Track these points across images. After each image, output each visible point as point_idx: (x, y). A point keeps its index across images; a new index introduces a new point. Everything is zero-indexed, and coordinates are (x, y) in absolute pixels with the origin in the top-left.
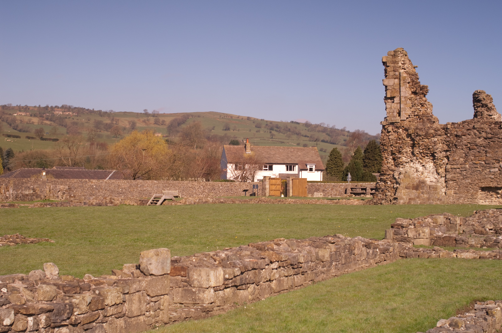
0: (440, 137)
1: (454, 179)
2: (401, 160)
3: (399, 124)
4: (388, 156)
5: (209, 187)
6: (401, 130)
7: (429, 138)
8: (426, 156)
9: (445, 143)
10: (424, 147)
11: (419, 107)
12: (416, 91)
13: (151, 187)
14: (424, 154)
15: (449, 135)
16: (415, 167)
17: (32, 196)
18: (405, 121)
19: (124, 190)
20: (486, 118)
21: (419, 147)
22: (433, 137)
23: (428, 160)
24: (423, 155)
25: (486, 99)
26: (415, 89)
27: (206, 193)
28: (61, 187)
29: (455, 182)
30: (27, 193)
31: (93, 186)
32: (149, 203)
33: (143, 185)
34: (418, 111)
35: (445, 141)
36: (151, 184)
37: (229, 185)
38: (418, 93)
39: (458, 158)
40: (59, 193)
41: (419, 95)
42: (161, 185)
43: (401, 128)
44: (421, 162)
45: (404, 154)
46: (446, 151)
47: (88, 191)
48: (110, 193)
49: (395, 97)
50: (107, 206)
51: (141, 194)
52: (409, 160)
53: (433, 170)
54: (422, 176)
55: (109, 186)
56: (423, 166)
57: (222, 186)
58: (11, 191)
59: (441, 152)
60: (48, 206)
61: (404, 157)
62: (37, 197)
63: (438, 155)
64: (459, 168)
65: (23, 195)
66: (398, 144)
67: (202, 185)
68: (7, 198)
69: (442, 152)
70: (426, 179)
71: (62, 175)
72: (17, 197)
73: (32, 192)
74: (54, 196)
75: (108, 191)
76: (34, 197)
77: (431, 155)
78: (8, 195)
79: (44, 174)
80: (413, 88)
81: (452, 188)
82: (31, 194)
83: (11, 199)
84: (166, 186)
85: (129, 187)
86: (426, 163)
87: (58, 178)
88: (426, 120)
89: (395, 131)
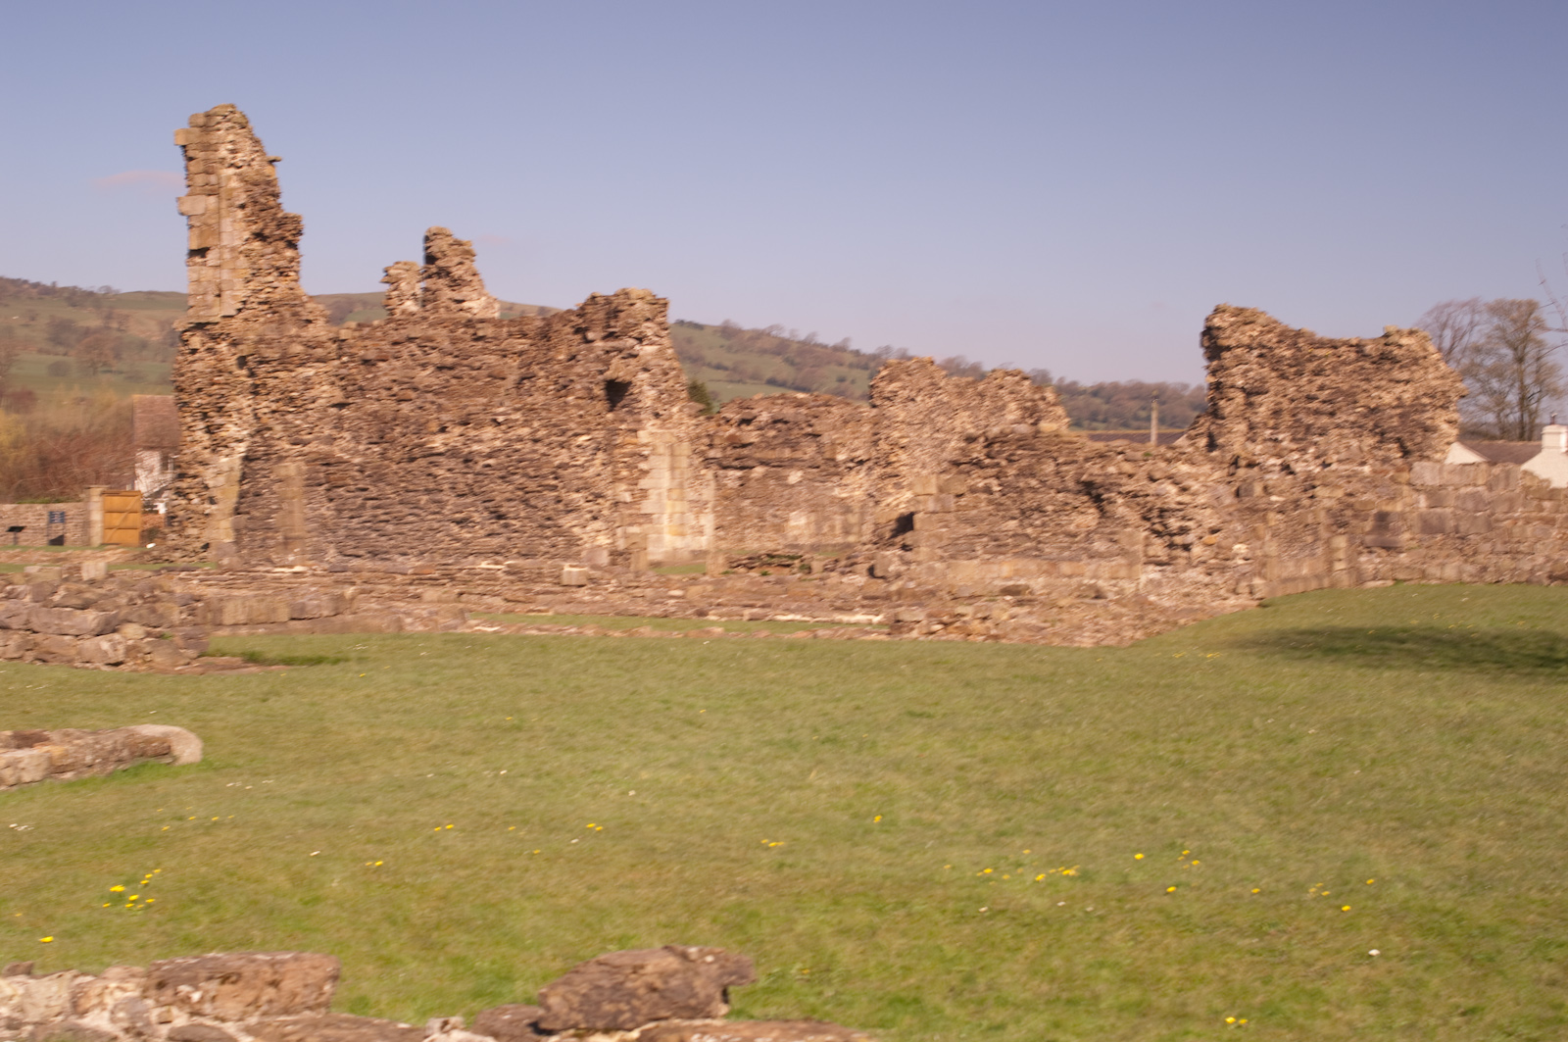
0: (322, 365)
2: (223, 434)
3: (217, 327)
4: (194, 421)
6: (223, 347)
7: (291, 367)
9: (338, 382)
10: (278, 396)
11: (270, 278)
12: (263, 229)
15: (344, 358)
18: (233, 320)
20: (447, 308)
21: (267, 394)
22: (301, 365)
25: (448, 252)
26: (260, 225)
34: (268, 289)
35: (336, 376)
38: (268, 237)
41: (271, 243)
43: (224, 340)
45: (230, 416)
49: (208, 249)
52: (245, 432)
66: (215, 387)
80: (255, 223)
88: (287, 315)
89: (209, 350)
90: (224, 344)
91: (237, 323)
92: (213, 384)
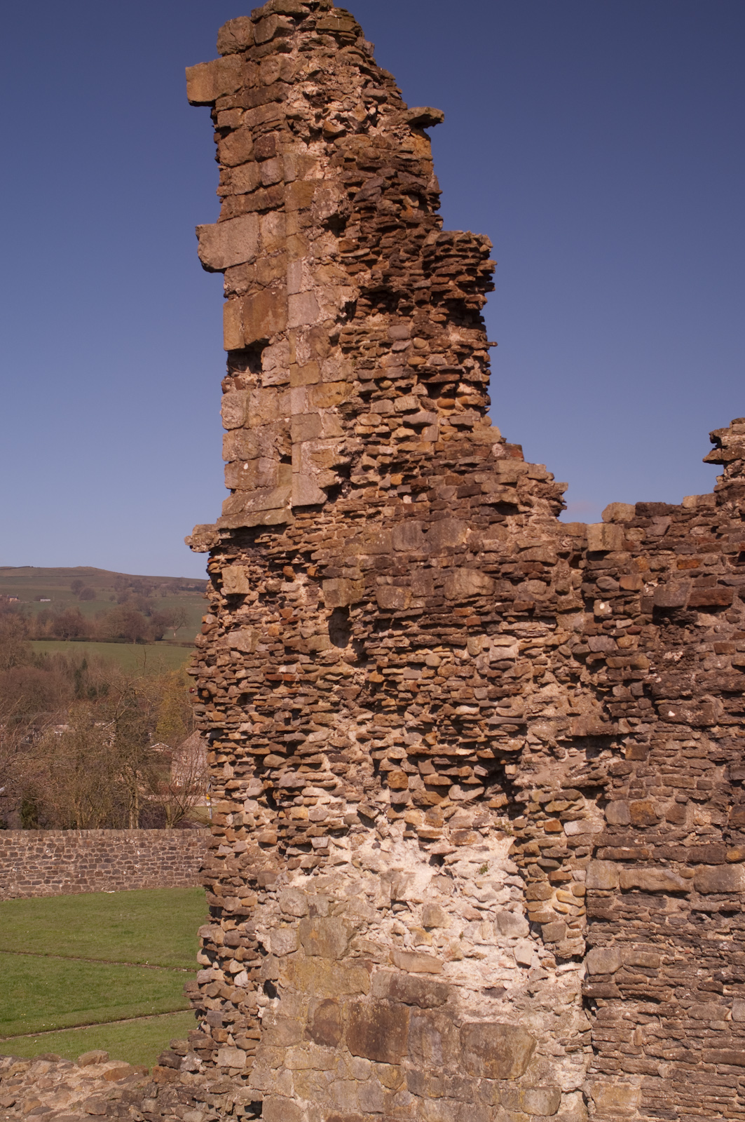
0: (542, 626)
1: (647, 983)
2: (302, 812)
3: (283, 537)
4: (238, 775)
6: (298, 587)
7: (455, 635)
8: (456, 779)
9: (585, 675)
10: (427, 715)
11: (408, 402)
12: (386, 277)
14: (438, 767)
15: (603, 607)
16: (384, 868)
18: (322, 518)
21: (401, 710)
22: (484, 628)
23: (469, 815)
24: (434, 777)
26: (383, 266)
29: (652, 1007)
34: (403, 432)
35: (580, 658)
38: (399, 295)
39: (670, 804)
41: (407, 311)
43: (299, 568)
44: (424, 827)
45: (316, 766)
46: (594, 742)
49: (264, 344)
52: (351, 810)
53: (506, 893)
54: (430, 945)
56: (438, 859)
59: (552, 753)
61: (317, 791)
63: (538, 779)
64: (679, 894)
66: (282, 690)
69: (566, 753)
70: (454, 969)
77: (482, 772)
80: (371, 263)
81: (630, 1063)
86: (459, 839)
88: (451, 495)
89: (269, 596)
90: (301, 579)
91: (329, 524)
92: (275, 684)
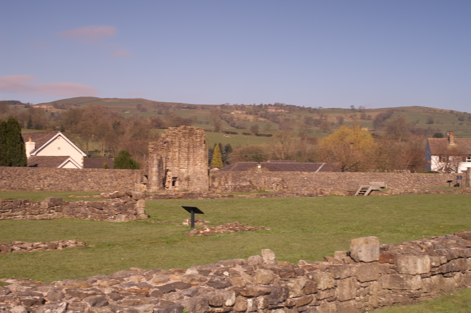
5: (414, 178)
13: (358, 178)
17: (249, 188)
19: (333, 182)
27: (411, 184)
28: (275, 179)
30: (244, 184)
31: (304, 178)
32: (357, 193)
33: (351, 177)
36: (358, 176)
37: (433, 176)
40: (273, 184)
42: (368, 176)
47: (299, 183)
48: (320, 184)
50: (317, 196)
51: (349, 185)
55: (320, 178)
57: (426, 177)
58: (230, 183)
60: (264, 197)
62: (253, 188)
65: (240, 187)
67: (407, 177)
68: (226, 189)
71: (276, 168)
72: (235, 188)
73: (248, 183)
74: (268, 187)
75: (318, 182)
76: (251, 188)
78: (227, 187)
79: (259, 167)
82: (247, 185)
83: (230, 191)
84: (373, 177)
85: (338, 179)
87: (272, 171)
